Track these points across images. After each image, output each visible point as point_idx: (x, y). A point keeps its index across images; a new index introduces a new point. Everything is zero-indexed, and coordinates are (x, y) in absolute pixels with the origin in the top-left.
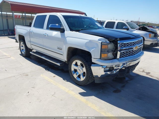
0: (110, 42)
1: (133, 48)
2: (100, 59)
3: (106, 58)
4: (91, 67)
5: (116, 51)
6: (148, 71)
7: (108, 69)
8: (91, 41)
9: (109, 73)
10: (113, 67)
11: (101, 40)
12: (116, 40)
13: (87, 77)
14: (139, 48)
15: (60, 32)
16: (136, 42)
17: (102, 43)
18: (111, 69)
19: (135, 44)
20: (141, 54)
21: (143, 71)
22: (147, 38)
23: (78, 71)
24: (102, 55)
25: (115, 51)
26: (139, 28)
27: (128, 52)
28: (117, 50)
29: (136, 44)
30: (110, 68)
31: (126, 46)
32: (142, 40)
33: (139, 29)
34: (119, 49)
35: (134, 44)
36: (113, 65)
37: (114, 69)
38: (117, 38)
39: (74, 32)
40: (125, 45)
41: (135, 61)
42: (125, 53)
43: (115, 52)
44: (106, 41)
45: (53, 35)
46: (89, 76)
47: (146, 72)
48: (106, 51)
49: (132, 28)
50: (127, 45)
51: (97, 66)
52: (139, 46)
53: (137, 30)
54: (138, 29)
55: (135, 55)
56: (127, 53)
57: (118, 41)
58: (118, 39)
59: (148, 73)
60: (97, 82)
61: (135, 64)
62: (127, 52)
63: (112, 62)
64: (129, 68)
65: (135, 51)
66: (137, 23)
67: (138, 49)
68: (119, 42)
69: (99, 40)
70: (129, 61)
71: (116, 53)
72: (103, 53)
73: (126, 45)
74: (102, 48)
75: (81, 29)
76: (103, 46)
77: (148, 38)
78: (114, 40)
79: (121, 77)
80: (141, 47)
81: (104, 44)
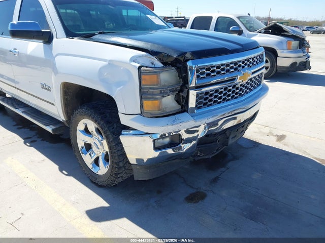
0: (165, 64)
1: (234, 79)
2: (141, 114)
3: (157, 112)
4: (121, 137)
5: (186, 90)
6: (280, 133)
7: (167, 140)
8: (111, 64)
9: (170, 151)
10: (180, 135)
11: (139, 60)
12: (182, 59)
13: (113, 166)
14: (255, 77)
15: (42, 41)
16: (243, 62)
17: (140, 68)
18: (176, 141)
19: (240, 66)
20: (262, 93)
21: (271, 134)
22: (283, 52)
23: (94, 148)
24: (145, 103)
25: (181, 91)
26: (265, 29)
27: (229, 88)
28: (187, 88)
29: (243, 67)
30: (172, 137)
31: (213, 74)
32: (262, 55)
33: (266, 31)
34: (193, 85)
35: (238, 67)
36: (180, 131)
37: (182, 139)
38: (185, 53)
39: (76, 40)
40: (210, 72)
41: (243, 114)
42: (221, 93)
43: (181, 94)
44: (152, 63)
45: (29, 53)
46: (116, 163)
47: (277, 136)
48: (158, 91)
49: (251, 29)
50: (226, 68)
51: (136, 135)
52: (253, 73)
53: (261, 32)
54: (263, 31)
55: (243, 98)
56: (234, 89)
57: (188, 60)
58: (188, 56)
59: (281, 138)
60: (139, 176)
61: (245, 121)
62: (225, 89)
63: (173, 123)
64: (227, 132)
65: (241, 85)
66: (266, 21)
67: (251, 79)
68: (189, 64)
69: (134, 60)
70: (224, 115)
71: (185, 95)
72: (146, 99)
73: (223, 69)
74: (143, 83)
75: (98, 32)
76: (143, 77)
77: (285, 51)
78: (176, 59)
79: (206, 157)
80: (262, 74)
81: (147, 73)
